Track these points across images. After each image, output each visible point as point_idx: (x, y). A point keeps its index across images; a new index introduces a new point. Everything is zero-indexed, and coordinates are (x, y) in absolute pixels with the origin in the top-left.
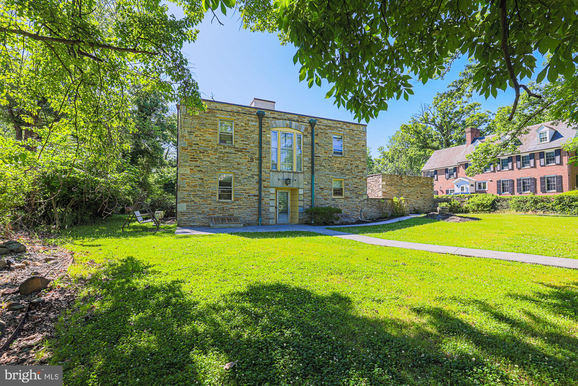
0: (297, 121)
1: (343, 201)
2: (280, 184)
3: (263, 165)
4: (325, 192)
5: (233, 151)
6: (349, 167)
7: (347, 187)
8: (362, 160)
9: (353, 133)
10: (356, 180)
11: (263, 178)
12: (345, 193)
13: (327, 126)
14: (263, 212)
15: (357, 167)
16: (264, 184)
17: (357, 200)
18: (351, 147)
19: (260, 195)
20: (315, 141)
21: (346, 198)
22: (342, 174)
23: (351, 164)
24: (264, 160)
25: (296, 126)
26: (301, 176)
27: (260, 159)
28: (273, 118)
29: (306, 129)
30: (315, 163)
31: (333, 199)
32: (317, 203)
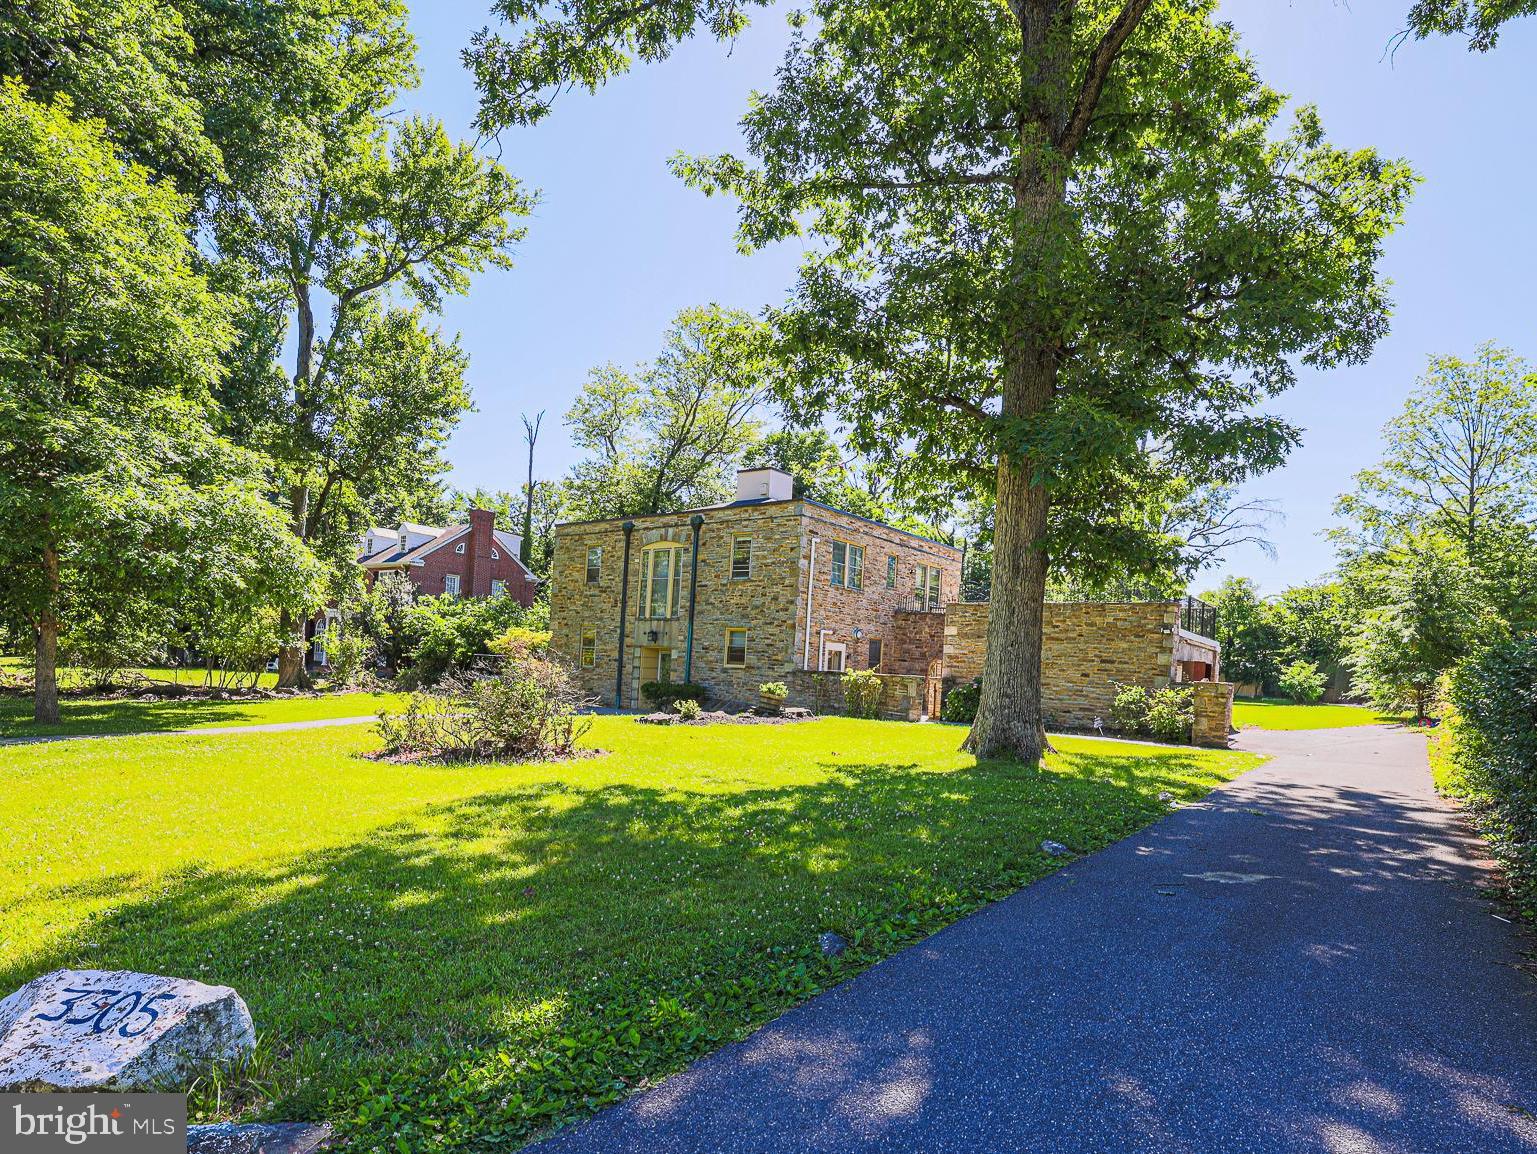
0: (676, 525)
1: (741, 674)
2: (645, 640)
3: (628, 610)
4: (712, 655)
5: (597, 592)
6: (758, 601)
7: (753, 644)
8: (787, 582)
9: (771, 525)
10: (771, 630)
11: (627, 631)
12: (750, 659)
13: (722, 523)
14: (624, 688)
15: (775, 599)
16: (627, 641)
17: (771, 673)
18: (764, 557)
19: (620, 660)
20: (700, 557)
21: (749, 667)
22: (744, 616)
23: (764, 595)
24: (630, 603)
25: (674, 535)
26: (675, 624)
27: (624, 603)
28: (645, 529)
29: (689, 536)
30: (698, 599)
31: (725, 671)
32: (695, 677)
